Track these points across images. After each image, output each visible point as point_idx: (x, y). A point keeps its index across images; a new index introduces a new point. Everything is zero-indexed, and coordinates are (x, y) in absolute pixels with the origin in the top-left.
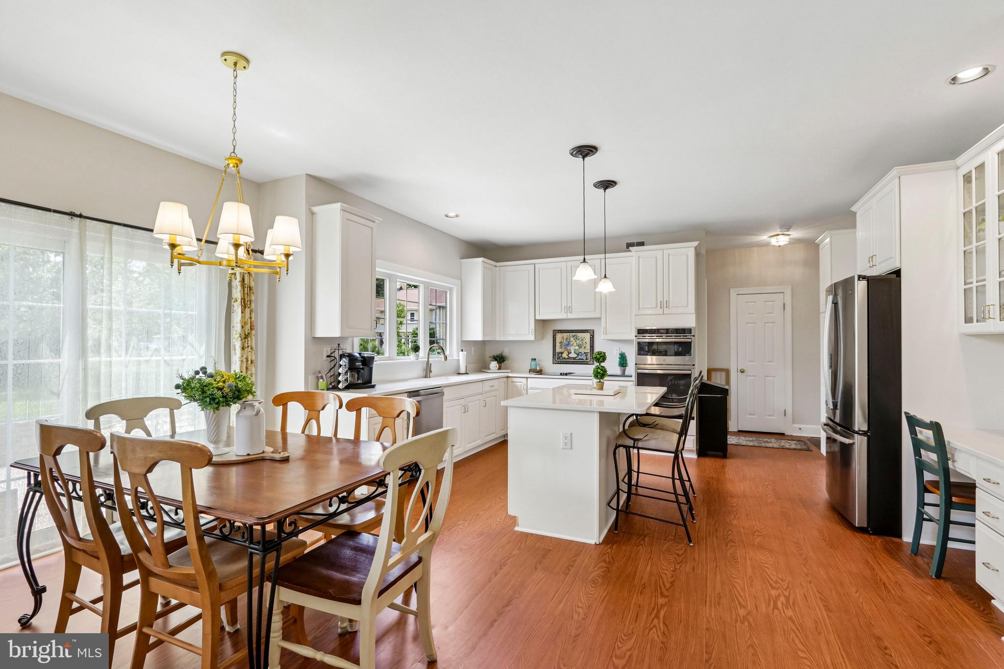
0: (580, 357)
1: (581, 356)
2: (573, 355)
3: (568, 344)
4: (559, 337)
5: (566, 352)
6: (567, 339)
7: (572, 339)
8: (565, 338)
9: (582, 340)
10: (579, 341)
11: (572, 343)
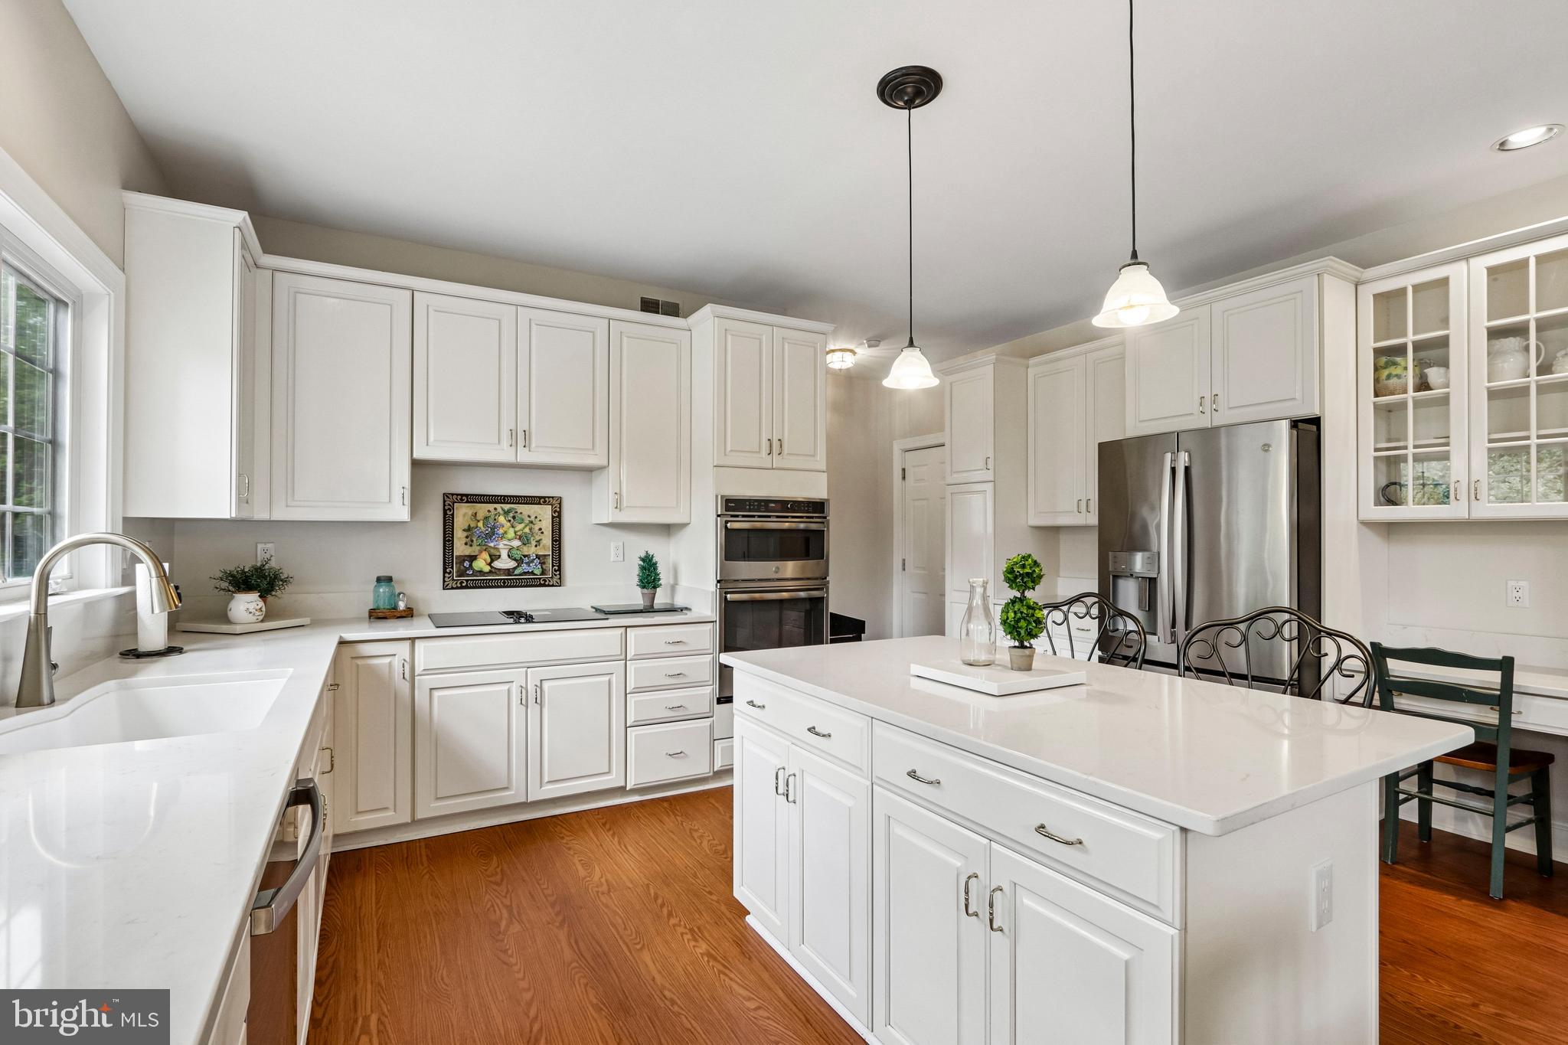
0: (524, 566)
1: (528, 564)
2: (504, 563)
3: (491, 534)
4: (463, 514)
5: (486, 556)
6: (486, 518)
7: (502, 519)
8: (480, 516)
9: (532, 522)
10: (523, 525)
11: (501, 531)
